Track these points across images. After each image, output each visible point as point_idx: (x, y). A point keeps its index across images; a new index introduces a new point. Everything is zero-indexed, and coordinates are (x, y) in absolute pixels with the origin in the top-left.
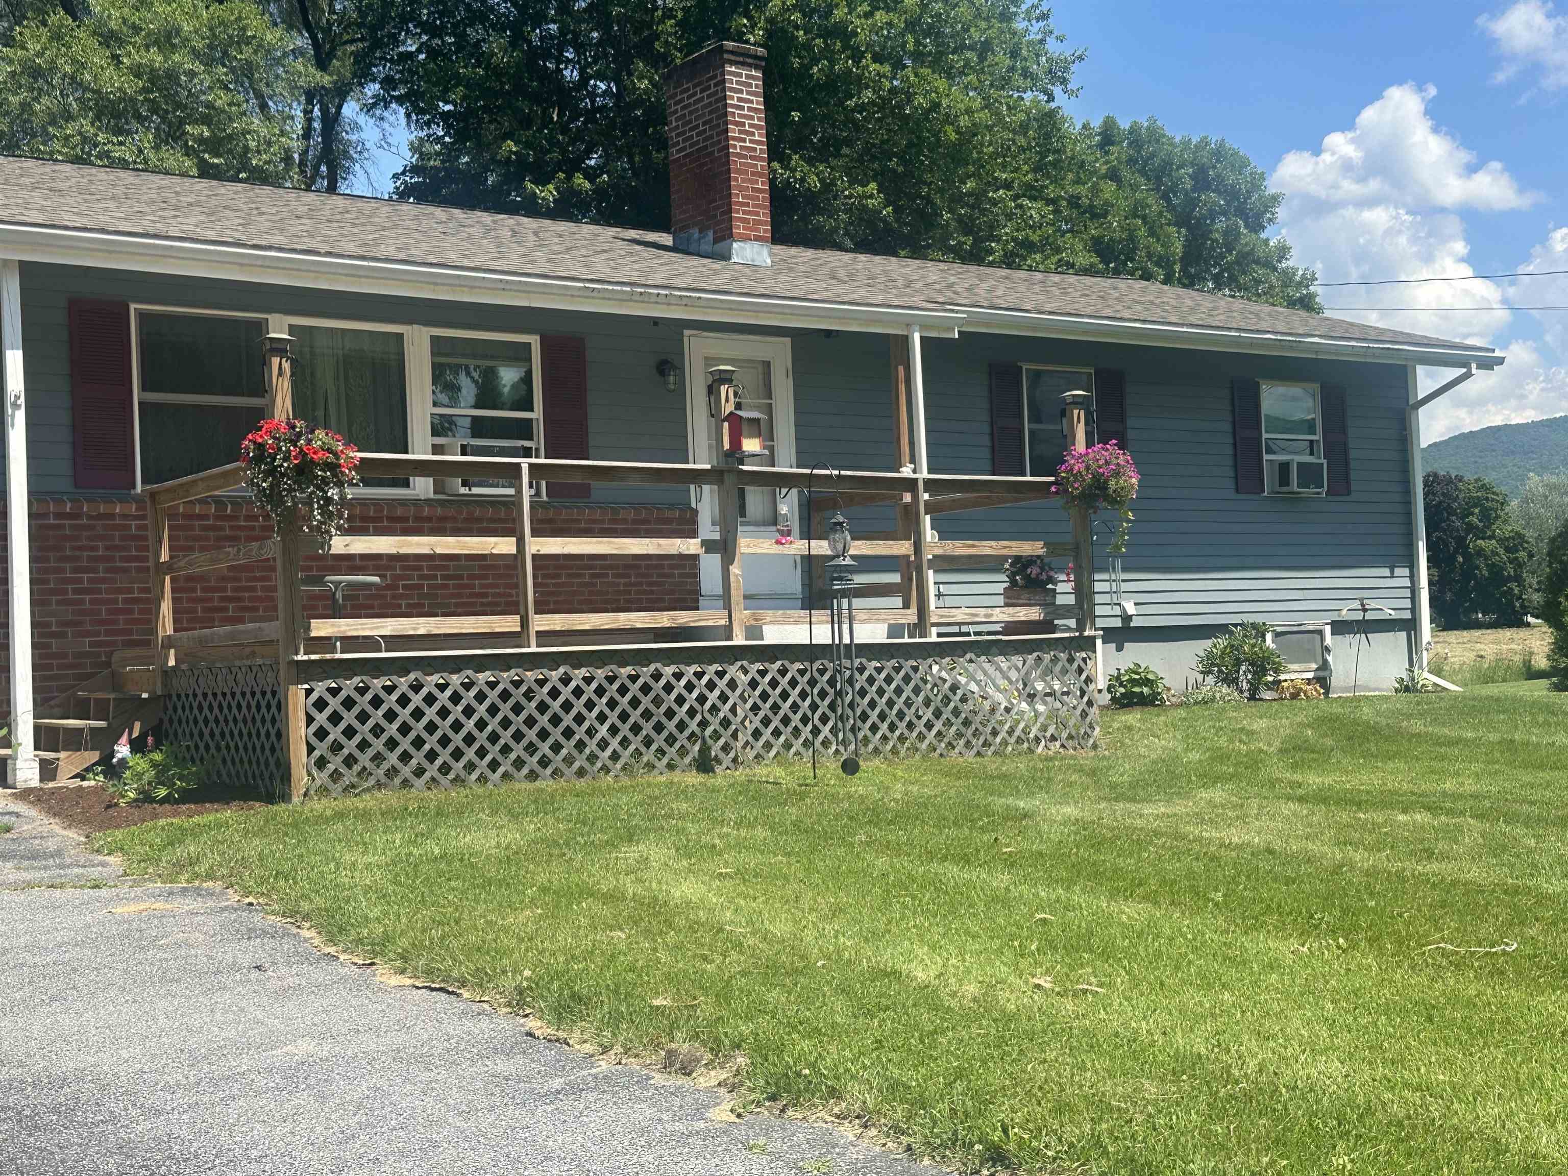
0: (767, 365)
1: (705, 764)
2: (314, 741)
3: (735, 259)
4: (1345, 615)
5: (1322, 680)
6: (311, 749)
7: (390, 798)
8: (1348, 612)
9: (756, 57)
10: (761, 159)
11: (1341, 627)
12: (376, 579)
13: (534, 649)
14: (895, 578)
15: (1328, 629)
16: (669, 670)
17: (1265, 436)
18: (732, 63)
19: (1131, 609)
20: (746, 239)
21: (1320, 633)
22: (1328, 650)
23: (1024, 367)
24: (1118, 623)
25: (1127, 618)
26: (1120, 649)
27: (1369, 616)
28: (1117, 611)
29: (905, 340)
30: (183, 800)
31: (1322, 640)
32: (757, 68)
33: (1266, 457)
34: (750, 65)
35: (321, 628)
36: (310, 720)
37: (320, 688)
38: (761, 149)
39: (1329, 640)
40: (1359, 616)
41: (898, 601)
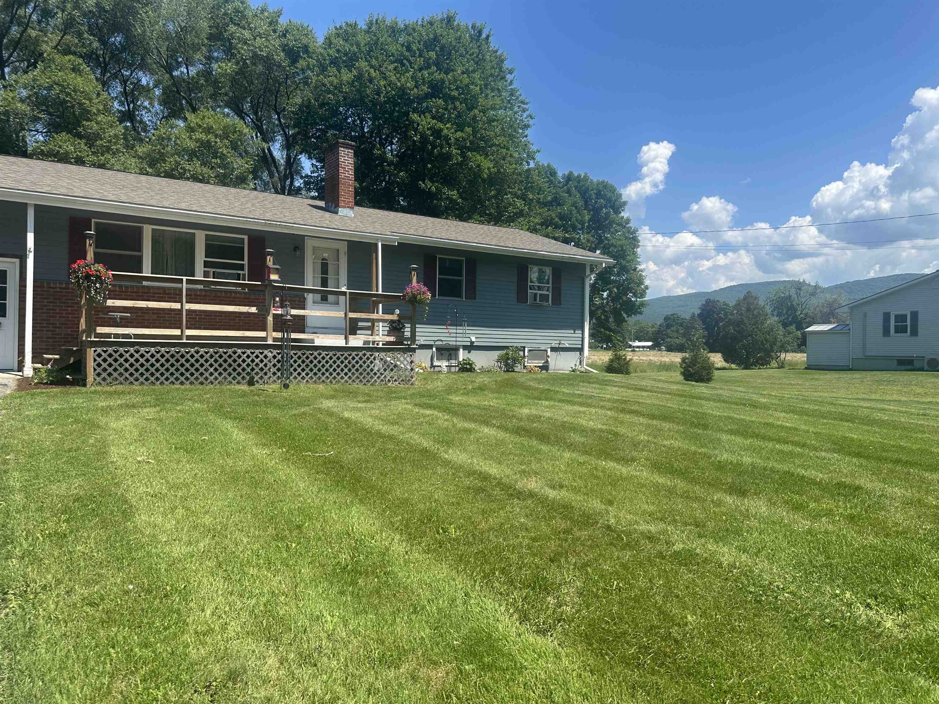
0: (338, 250)
1: (251, 383)
2: (96, 367)
3: (340, 214)
4: (553, 345)
5: (545, 367)
6: (95, 370)
7: (120, 388)
8: (555, 344)
9: (351, 145)
10: (351, 180)
11: (553, 349)
12: (129, 315)
13: (185, 341)
14: (369, 324)
15: (549, 350)
16: (239, 351)
17: (529, 284)
18: (341, 147)
19: (473, 339)
20: (344, 207)
21: (546, 351)
22: (548, 356)
23: (438, 256)
24: (469, 344)
25: (472, 342)
26: (469, 352)
27: (561, 346)
28: (469, 340)
29: (376, 245)
30: (50, 384)
31: (547, 353)
32: (351, 149)
33: (529, 291)
34: (349, 148)
36: (95, 360)
37: (99, 350)
38: (352, 177)
39: (549, 353)
40: (557, 346)
41: (370, 332)
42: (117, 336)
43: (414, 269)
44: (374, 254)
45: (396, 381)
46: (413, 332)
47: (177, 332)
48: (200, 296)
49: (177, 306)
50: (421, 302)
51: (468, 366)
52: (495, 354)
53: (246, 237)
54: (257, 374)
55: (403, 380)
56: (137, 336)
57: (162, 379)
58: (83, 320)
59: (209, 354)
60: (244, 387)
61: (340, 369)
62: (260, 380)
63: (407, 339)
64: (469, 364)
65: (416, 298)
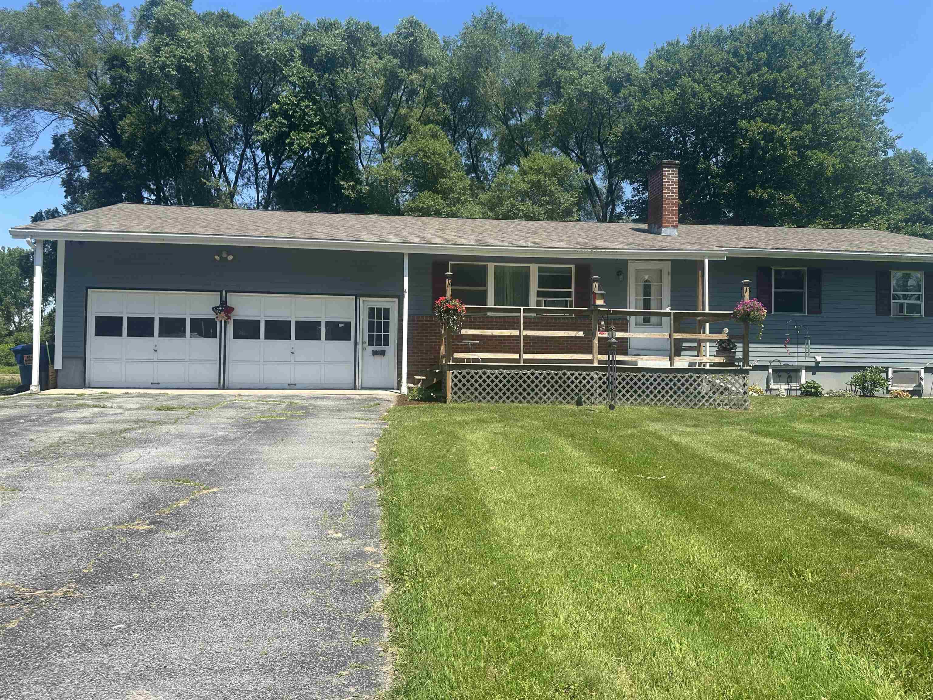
0: (661, 271)
1: (579, 403)
2: (453, 387)
3: (663, 234)
4: (928, 365)
5: (917, 392)
6: (453, 389)
7: (471, 404)
8: (930, 364)
9: (675, 164)
10: (675, 199)
11: (927, 370)
12: (478, 342)
13: (522, 364)
14: (695, 344)
15: (922, 371)
16: (569, 373)
17: (892, 292)
18: (666, 167)
19: (819, 359)
20: (668, 227)
21: (918, 372)
22: (922, 379)
23: (773, 268)
24: (813, 364)
25: (817, 363)
26: (814, 374)
28: (813, 360)
29: (702, 262)
30: (420, 401)
31: (919, 374)
32: (676, 168)
33: (892, 301)
34: (673, 168)
35: (457, 355)
36: (453, 381)
37: (456, 372)
38: (676, 196)
39: (922, 374)
41: (696, 353)
42: (469, 360)
43: (747, 284)
44: (700, 272)
45: (726, 404)
46: (746, 353)
47: (516, 356)
48: (534, 323)
49: (515, 333)
50: (755, 320)
51: (813, 390)
52: (848, 377)
53: (573, 267)
54: (584, 394)
55: (734, 405)
56: (484, 360)
57: (504, 397)
58: (443, 347)
59: (542, 376)
60: (574, 407)
61: (665, 391)
62: (587, 401)
63: (739, 360)
64: (814, 387)
65: (749, 315)
